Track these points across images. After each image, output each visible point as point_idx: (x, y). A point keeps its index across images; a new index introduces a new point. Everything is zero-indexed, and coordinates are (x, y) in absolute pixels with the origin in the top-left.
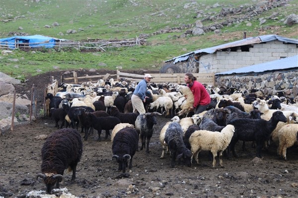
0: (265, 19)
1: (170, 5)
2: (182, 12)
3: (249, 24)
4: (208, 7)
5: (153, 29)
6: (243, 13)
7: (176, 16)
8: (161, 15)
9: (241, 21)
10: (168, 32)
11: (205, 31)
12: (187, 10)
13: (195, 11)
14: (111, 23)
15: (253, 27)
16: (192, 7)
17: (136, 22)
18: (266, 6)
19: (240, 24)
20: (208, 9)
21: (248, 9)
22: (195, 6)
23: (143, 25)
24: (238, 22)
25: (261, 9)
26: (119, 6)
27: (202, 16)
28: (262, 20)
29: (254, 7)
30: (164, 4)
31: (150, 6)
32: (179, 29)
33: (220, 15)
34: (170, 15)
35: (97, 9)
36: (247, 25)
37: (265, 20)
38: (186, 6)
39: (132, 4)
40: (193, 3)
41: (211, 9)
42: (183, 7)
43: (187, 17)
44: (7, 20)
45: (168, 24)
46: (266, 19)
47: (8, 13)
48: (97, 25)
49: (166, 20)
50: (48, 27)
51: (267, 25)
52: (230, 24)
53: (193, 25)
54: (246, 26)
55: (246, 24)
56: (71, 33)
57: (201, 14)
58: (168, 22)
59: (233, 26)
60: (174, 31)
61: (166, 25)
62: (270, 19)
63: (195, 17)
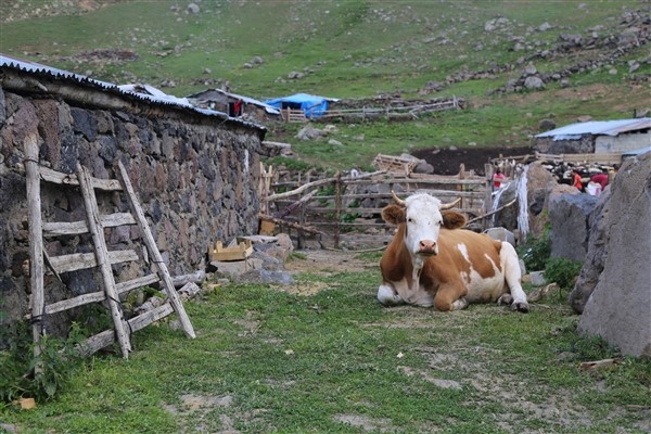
0: (638, 62)
1: (453, 20)
2: (482, 38)
3: (613, 71)
4: (530, 29)
5: (438, 71)
6: (599, 47)
7: (476, 46)
8: (444, 42)
9: (600, 64)
10: (473, 79)
11: (544, 81)
12: (492, 33)
13: (506, 36)
14: (355, 57)
15: (619, 75)
16: (499, 28)
17: (401, 55)
18: (636, 39)
19: (599, 69)
20: (532, 34)
21: (607, 40)
22: (506, 26)
23: (417, 61)
24: (594, 66)
25: (629, 45)
26: (354, 21)
27: (523, 48)
28: (633, 64)
29: (617, 38)
30: (440, 18)
31: (414, 22)
32: (491, 72)
33: (558, 50)
34: (462, 43)
35: (315, 27)
36: (611, 72)
37: (637, 66)
38: (489, 26)
39: (378, 16)
40: (501, 20)
41: (537, 34)
42: (483, 27)
43: (495, 48)
44: (164, 54)
45: (464, 62)
46: (640, 63)
47: (158, 39)
48: (331, 61)
49: (457, 54)
50: (248, 67)
51: (642, 73)
52: (582, 70)
53: (513, 66)
54: (608, 74)
55: (608, 70)
56: (295, 77)
57: (522, 43)
58: (461, 57)
59: (588, 72)
60: (483, 76)
61: (462, 63)
62: (645, 62)
63: (511, 50)
